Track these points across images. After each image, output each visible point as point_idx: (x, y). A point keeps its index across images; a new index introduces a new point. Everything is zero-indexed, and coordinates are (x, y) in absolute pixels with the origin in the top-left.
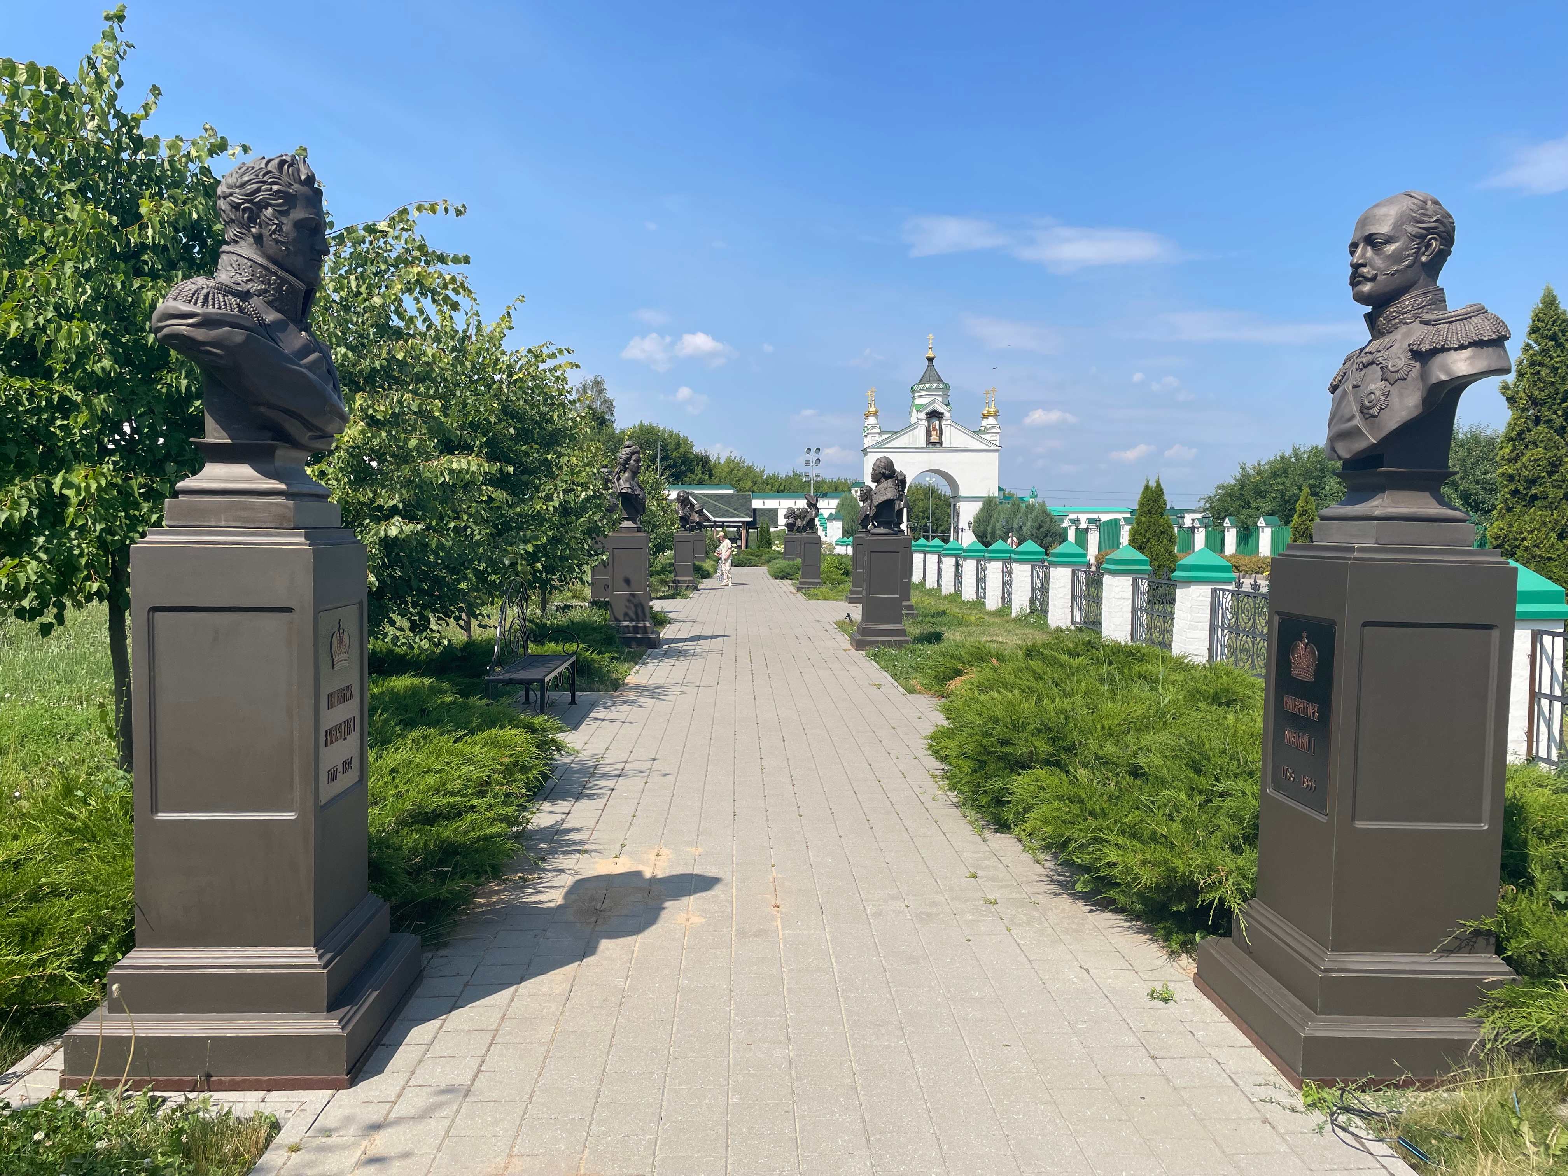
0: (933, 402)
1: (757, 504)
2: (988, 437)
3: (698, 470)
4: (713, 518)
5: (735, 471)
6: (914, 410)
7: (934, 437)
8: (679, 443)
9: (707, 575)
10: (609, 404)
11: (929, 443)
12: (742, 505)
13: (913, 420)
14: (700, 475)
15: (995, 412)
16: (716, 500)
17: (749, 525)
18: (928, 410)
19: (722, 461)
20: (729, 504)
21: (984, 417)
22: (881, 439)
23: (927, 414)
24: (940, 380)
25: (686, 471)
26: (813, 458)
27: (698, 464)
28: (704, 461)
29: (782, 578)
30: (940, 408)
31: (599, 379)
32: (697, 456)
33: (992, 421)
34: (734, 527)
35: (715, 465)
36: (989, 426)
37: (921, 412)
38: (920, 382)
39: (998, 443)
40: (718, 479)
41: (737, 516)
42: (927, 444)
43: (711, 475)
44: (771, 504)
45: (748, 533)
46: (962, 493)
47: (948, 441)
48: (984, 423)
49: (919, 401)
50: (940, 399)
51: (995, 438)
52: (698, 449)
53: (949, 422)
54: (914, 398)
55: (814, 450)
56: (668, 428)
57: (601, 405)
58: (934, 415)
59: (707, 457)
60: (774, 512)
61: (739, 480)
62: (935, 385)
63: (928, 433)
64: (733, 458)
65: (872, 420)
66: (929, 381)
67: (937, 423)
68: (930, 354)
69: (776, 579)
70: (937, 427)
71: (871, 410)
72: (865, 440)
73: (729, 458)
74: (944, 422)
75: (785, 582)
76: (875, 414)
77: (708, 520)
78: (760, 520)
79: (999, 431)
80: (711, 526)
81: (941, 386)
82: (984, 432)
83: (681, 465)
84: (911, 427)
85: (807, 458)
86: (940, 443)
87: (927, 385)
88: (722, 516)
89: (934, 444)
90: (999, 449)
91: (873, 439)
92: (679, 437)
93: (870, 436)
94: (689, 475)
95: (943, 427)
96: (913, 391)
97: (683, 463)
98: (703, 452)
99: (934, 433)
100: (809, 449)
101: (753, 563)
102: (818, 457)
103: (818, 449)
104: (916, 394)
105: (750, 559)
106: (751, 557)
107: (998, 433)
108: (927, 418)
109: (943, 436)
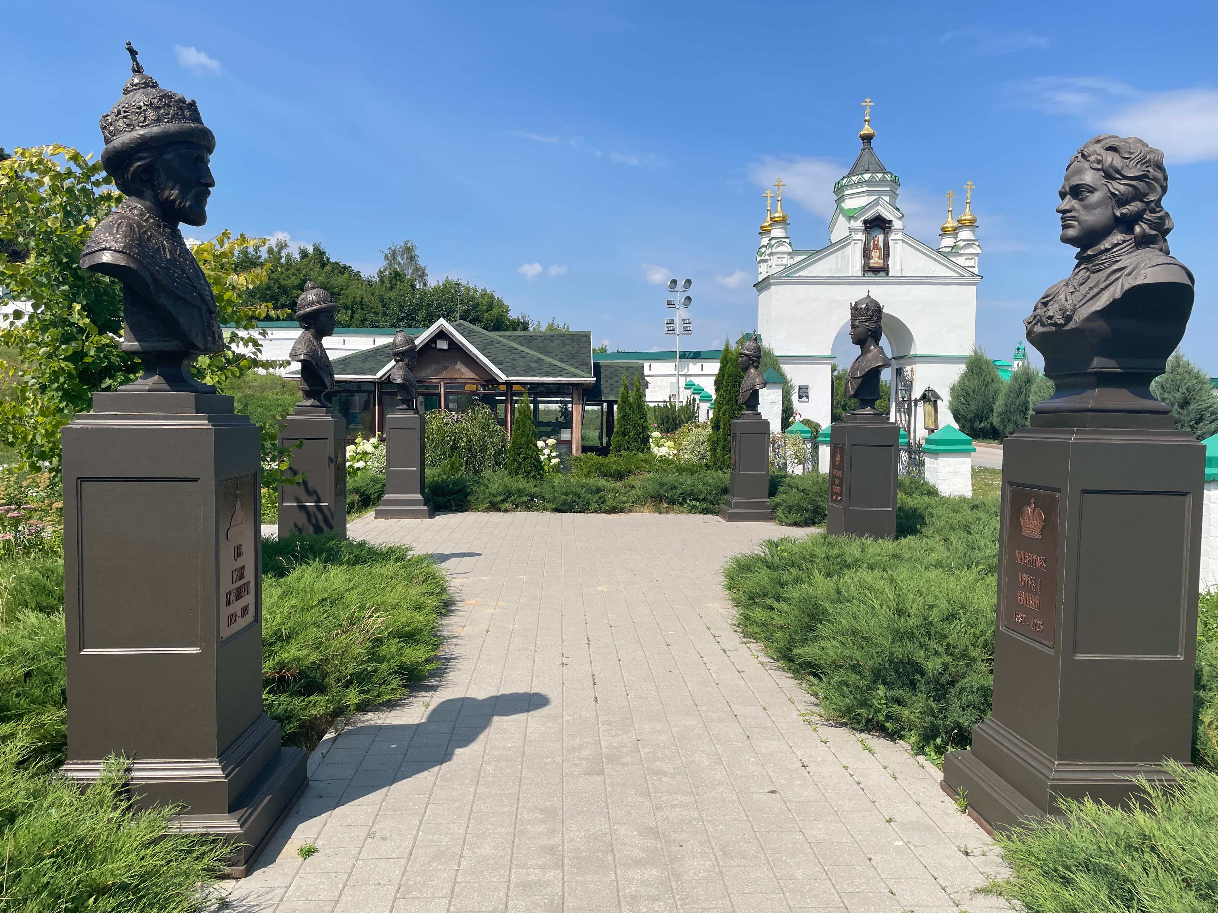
0: (876, 203)
2: (960, 261)
4: (502, 377)
6: (843, 218)
7: (876, 260)
11: (868, 269)
13: (843, 231)
15: (972, 221)
18: (869, 215)
22: (792, 262)
23: (865, 222)
24: (884, 169)
26: (679, 297)
30: (886, 213)
33: (965, 234)
36: (961, 243)
37: (856, 219)
38: (851, 174)
39: (976, 271)
42: (864, 271)
46: (919, 348)
47: (898, 267)
48: (955, 238)
49: (850, 204)
50: (887, 199)
51: (971, 263)
52: (516, 314)
53: (900, 236)
54: (840, 199)
55: (681, 283)
58: (877, 224)
62: (880, 175)
63: (867, 255)
65: (777, 232)
66: (866, 171)
67: (881, 237)
68: (867, 130)
70: (881, 244)
71: (776, 215)
72: (764, 266)
73: (552, 326)
74: (892, 236)
76: (783, 221)
79: (978, 251)
81: (888, 178)
82: (953, 253)
84: (839, 244)
85: (671, 296)
86: (885, 270)
87: (867, 176)
88: (526, 373)
89: (876, 271)
90: (978, 280)
91: (780, 262)
93: (775, 257)
95: (891, 243)
96: (839, 188)
98: (521, 317)
99: (875, 254)
100: (674, 282)
101: (610, 503)
102: (687, 294)
103: (689, 282)
104: (846, 192)
105: (598, 490)
106: (602, 482)
107: (977, 255)
108: (866, 229)
109: (891, 259)
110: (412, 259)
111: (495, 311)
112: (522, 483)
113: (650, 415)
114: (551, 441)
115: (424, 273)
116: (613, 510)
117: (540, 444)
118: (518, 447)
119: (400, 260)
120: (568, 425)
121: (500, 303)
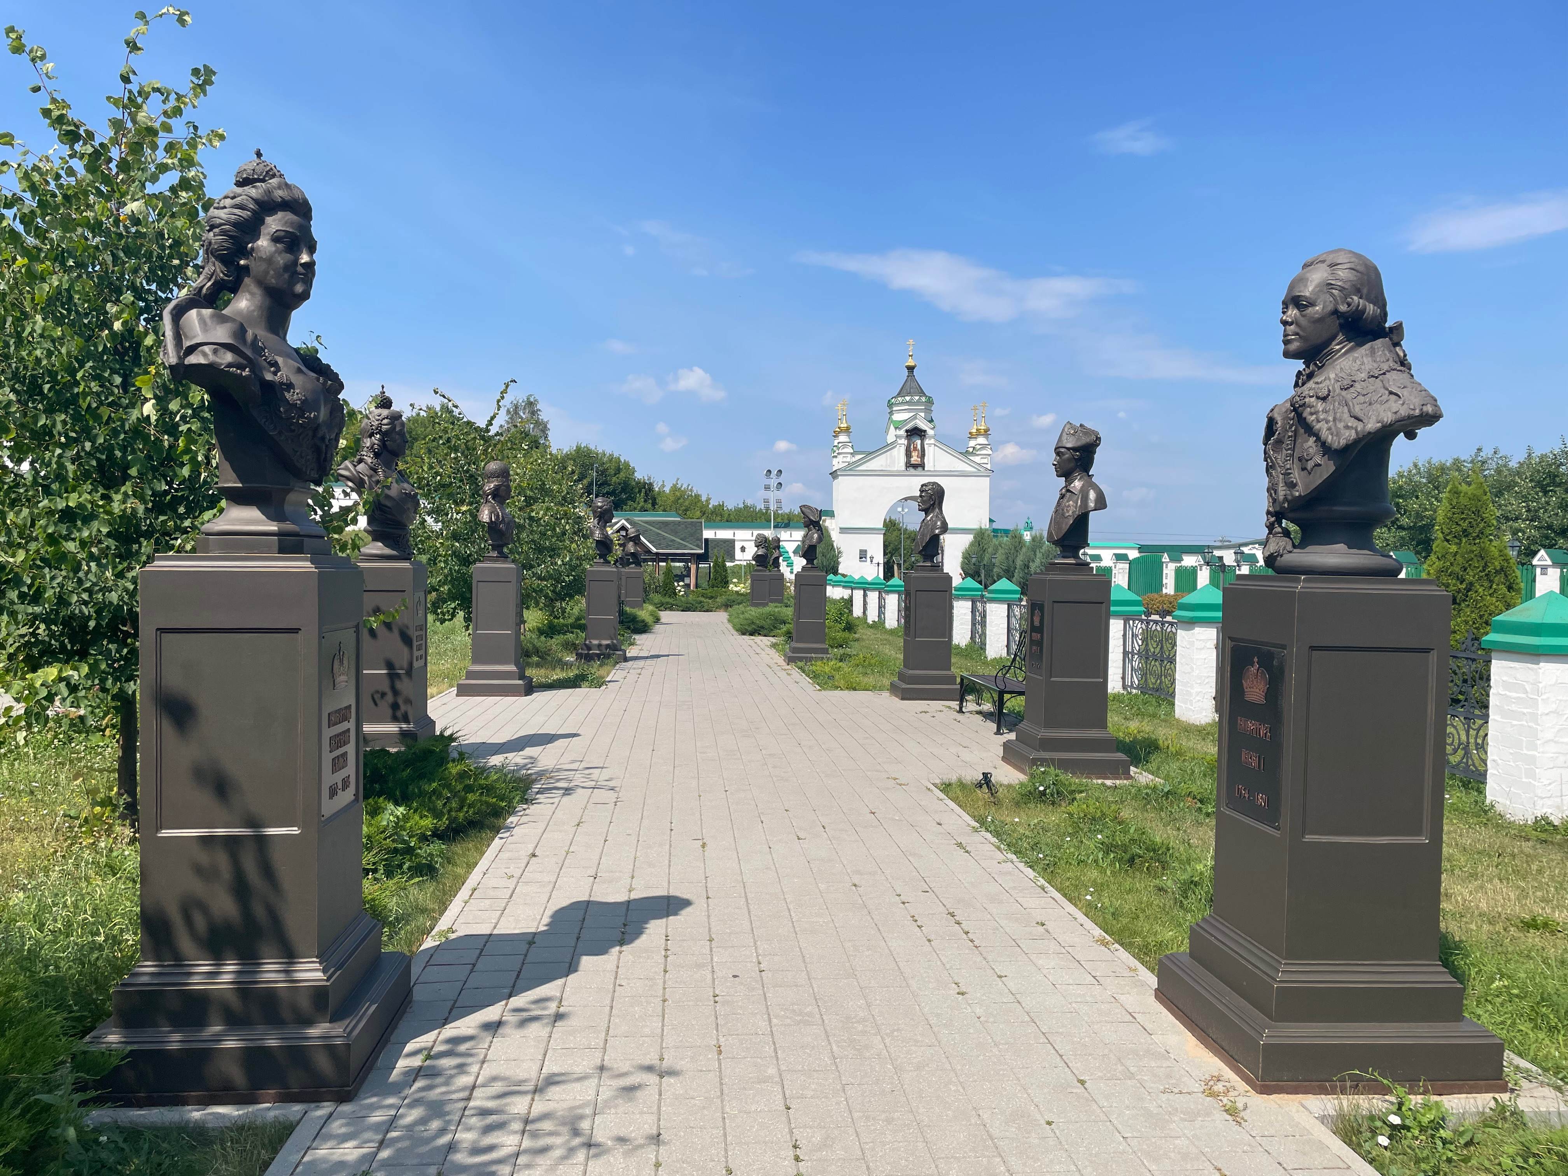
0: (914, 417)
1: (708, 534)
2: (977, 459)
3: (641, 498)
4: (654, 550)
5: (681, 500)
6: (892, 427)
7: (915, 459)
8: (620, 467)
9: (643, 628)
10: (543, 428)
11: (909, 465)
12: (691, 535)
13: (890, 438)
14: (642, 504)
15: (986, 431)
16: (659, 529)
17: (701, 558)
18: (909, 426)
19: (667, 489)
20: (675, 533)
21: (972, 436)
22: (854, 459)
23: (907, 431)
24: (922, 393)
25: (627, 499)
26: (773, 482)
27: (640, 492)
28: (647, 489)
29: (751, 634)
30: (923, 425)
31: (532, 400)
32: (638, 483)
33: (982, 440)
34: (680, 561)
35: (659, 493)
36: (978, 447)
37: (900, 429)
38: (899, 395)
39: (989, 466)
40: (662, 508)
41: (685, 548)
42: (907, 467)
43: (654, 504)
44: (724, 534)
45: (698, 568)
47: (932, 464)
48: (972, 443)
49: (897, 417)
50: (923, 415)
51: (985, 461)
52: (640, 475)
53: (932, 441)
54: (891, 413)
55: (774, 472)
56: (608, 452)
57: (533, 428)
58: (915, 433)
59: (651, 484)
60: (730, 543)
61: (686, 510)
62: (917, 398)
63: (908, 455)
64: (679, 486)
65: (843, 438)
66: (909, 394)
67: (919, 442)
68: (911, 362)
69: (744, 634)
70: (919, 447)
71: (842, 426)
72: (835, 461)
73: (675, 485)
74: (927, 441)
75: (758, 639)
76: (847, 430)
77: (649, 552)
78: (713, 553)
79: (990, 452)
80: (653, 560)
81: (923, 399)
82: (972, 454)
83: (621, 493)
84: (888, 447)
85: (767, 482)
86: (922, 465)
87: (908, 398)
88: (667, 548)
89: (915, 466)
90: (990, 473)
91: (845, 460)
92: (620, 461)
93: (841, 456)
94: (630, 503)
95: (926, 446)
96: (890, 405)
97: (624, 490)
98: (646, 478)
99: (914, 454)
100: (769, 471)
101: (706, 608)
102: (779, 480)
103: (780, 471)
104: (895, 409)
105: (701, 602)
106: (703, 599)
107: (989, 455)
108: (907, 436)
109: (926, 458)
110: (533, 413)
111: (622, 475)
112: (668, 599)
113: (729, 571)
114: (681, 583)
115: (546, 426)
116: (707, 611)
117: (676, 584)
118: (666, 584)
119: (522, 414)
120: (689, 576)
121: (627, 465)
